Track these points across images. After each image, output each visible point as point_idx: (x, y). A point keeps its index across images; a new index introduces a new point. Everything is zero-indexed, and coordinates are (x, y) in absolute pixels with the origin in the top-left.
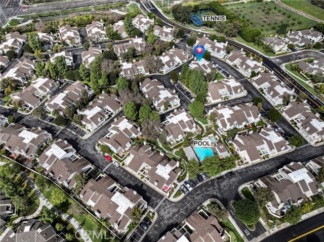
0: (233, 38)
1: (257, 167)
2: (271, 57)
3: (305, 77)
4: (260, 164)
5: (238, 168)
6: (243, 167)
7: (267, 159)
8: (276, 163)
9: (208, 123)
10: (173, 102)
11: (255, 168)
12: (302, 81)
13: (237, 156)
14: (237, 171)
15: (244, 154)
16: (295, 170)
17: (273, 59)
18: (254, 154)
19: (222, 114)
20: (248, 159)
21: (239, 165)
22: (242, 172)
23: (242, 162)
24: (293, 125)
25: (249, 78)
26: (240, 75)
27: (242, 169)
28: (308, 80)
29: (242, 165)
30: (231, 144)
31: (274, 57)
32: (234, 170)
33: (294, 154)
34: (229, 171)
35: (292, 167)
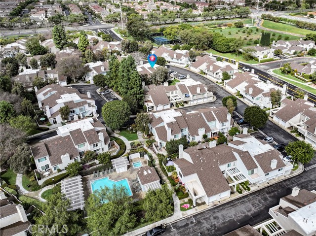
0: (204, 51)
1: (224, 212)
2: (253, 65)
3: (302, 80)
4: (231, 204)
5: (178, 215)
6: (191, 212)
7: (245, 193)
8: (266, 199)
9: (137, 138)
10: (81, 110)
11: (219, 214)
12: (298, 84)
13: (181, 192)
14: (175, 225)
15: (192, 183)
16: (304, 205)
17: (256, 66)
18: (214, 182)
19: (160, 118)
20: (201, 192)
21: (183, 209)
22: (187, 225)
23: (191, 201)
24: (294, 134)
25: (221, 83)
26: (207, 80)
27: (188, 219)
28: (307, 82)
29: (190, 208)
30: (172, 169)
31: (258, 64)
32: (168, 221)
33: (303, 180)
34: (158, 224)
35: (298, 200)
